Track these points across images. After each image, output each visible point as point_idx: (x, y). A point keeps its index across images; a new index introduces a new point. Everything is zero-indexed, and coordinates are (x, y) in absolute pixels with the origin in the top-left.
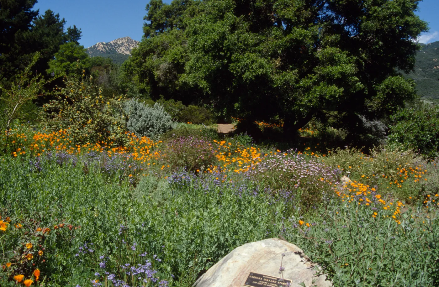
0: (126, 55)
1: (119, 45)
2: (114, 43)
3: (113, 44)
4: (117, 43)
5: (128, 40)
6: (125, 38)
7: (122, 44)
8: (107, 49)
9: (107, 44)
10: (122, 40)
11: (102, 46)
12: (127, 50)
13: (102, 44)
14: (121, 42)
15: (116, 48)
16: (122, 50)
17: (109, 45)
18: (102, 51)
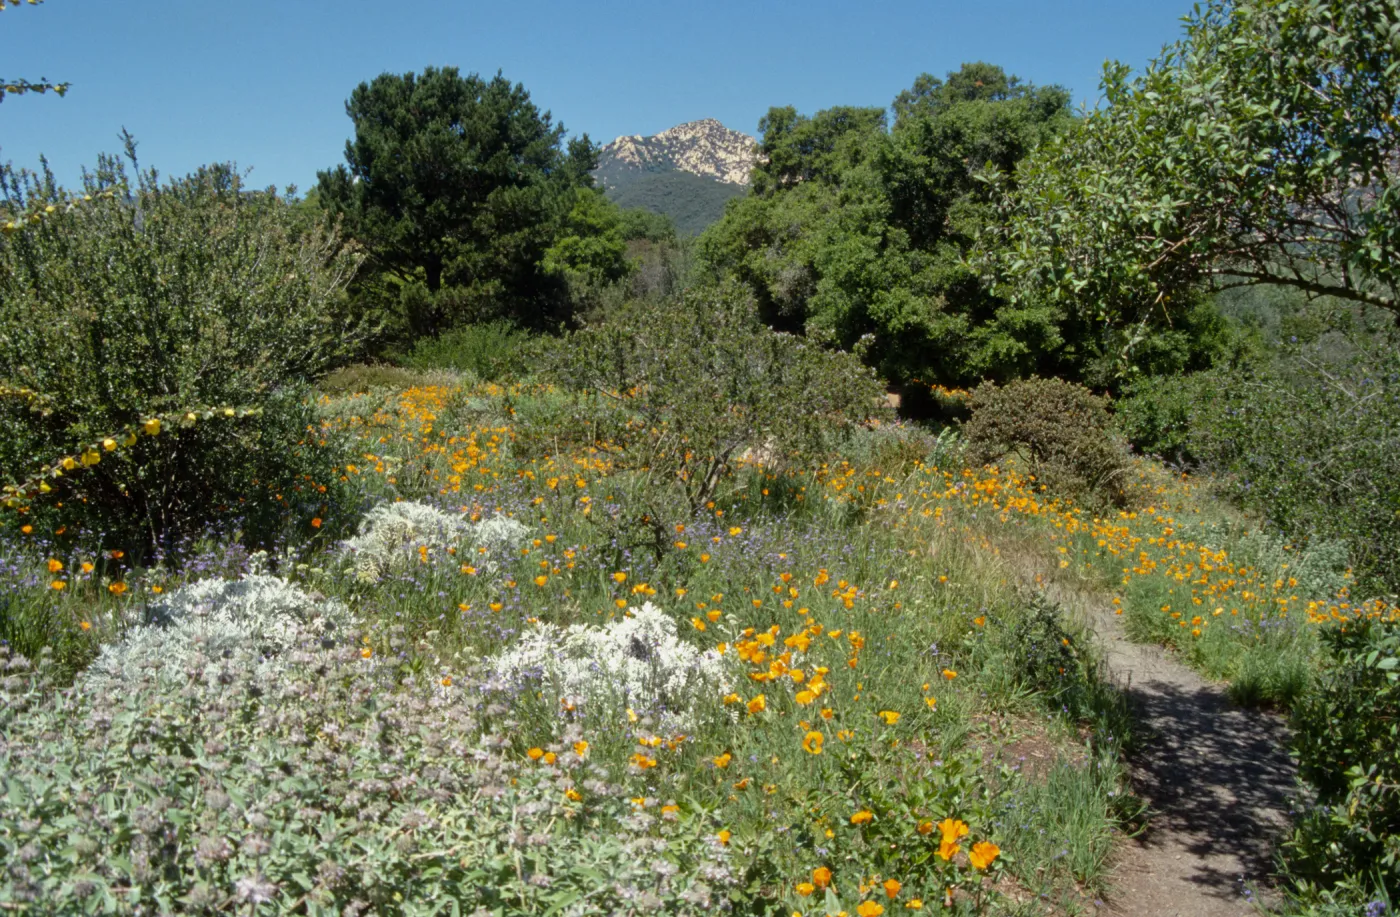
0: (704, 174)
1: (682, 144)
2: (668, 139)
3: (665, 143)
4: (676, 138)
5: (711, 129)
6: (702, 122)
7: (694, 141)
8: (648, 156)
9: (647, 142)
10: (693, 128)
11: (631, 146)
12: (707, 161)
13: (633, 140)
14: (689, 136)
15: (674, 153)
16: (693, 161)
17: (654, 145)
18: (631, 163)
